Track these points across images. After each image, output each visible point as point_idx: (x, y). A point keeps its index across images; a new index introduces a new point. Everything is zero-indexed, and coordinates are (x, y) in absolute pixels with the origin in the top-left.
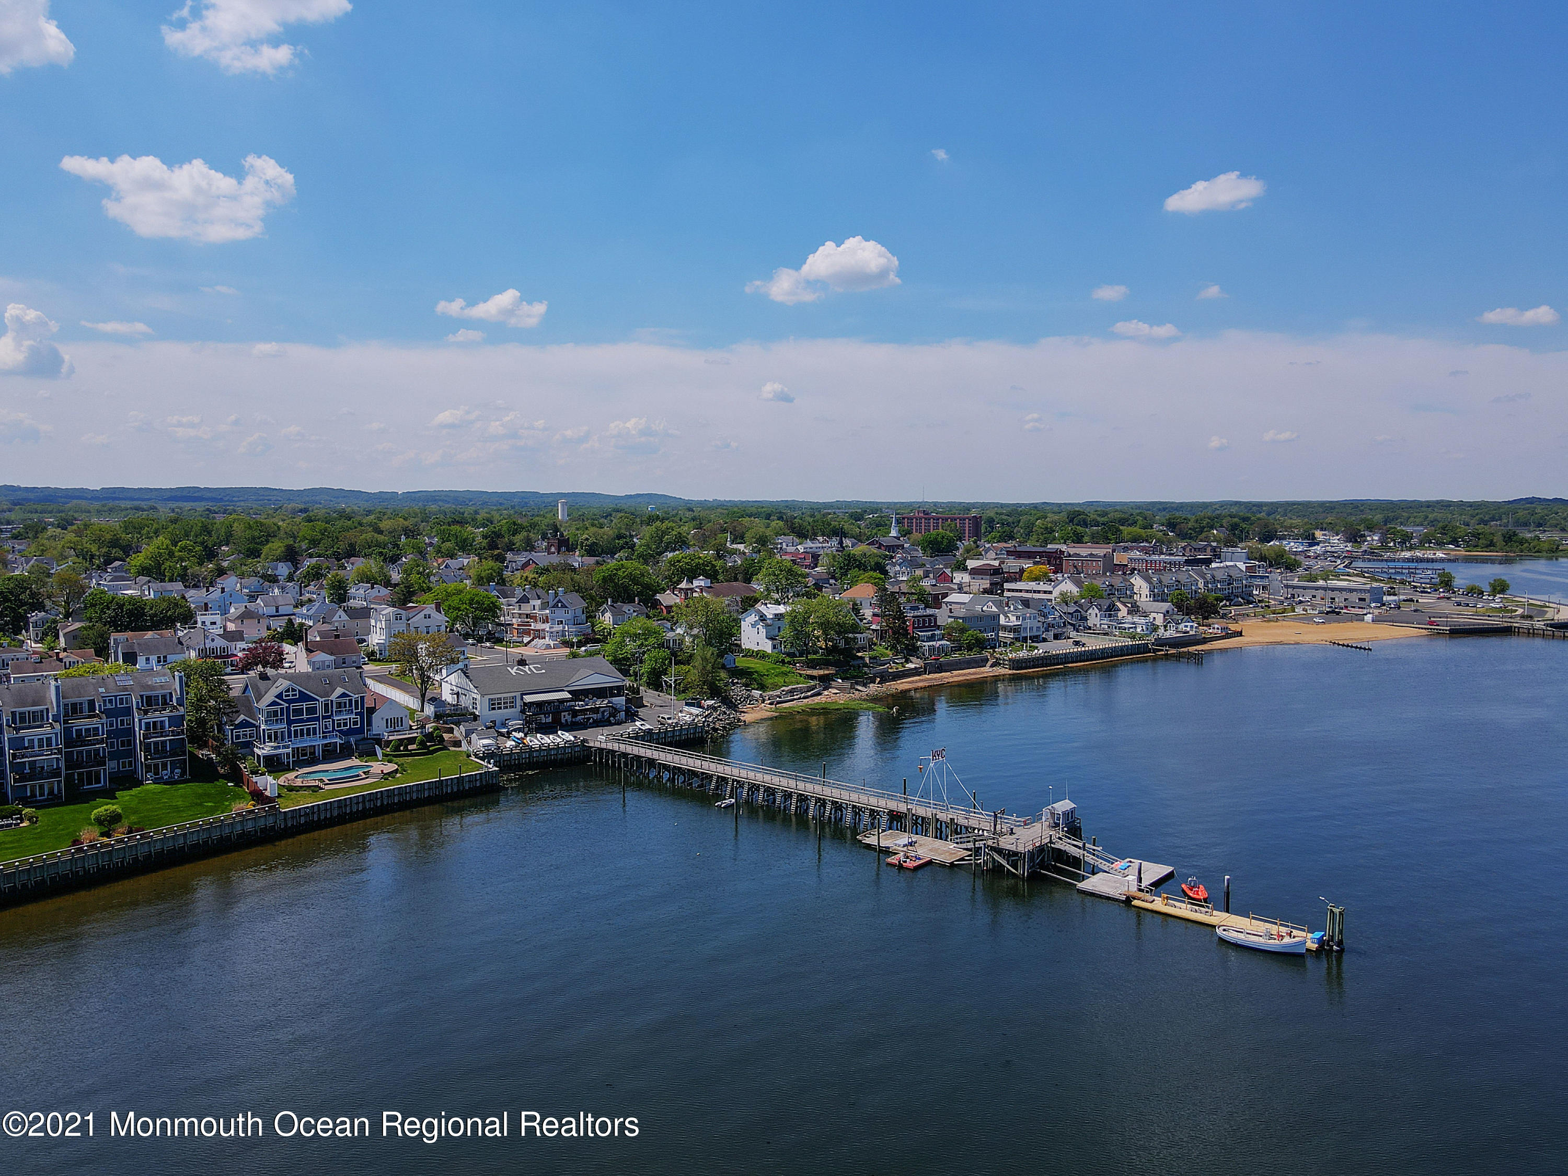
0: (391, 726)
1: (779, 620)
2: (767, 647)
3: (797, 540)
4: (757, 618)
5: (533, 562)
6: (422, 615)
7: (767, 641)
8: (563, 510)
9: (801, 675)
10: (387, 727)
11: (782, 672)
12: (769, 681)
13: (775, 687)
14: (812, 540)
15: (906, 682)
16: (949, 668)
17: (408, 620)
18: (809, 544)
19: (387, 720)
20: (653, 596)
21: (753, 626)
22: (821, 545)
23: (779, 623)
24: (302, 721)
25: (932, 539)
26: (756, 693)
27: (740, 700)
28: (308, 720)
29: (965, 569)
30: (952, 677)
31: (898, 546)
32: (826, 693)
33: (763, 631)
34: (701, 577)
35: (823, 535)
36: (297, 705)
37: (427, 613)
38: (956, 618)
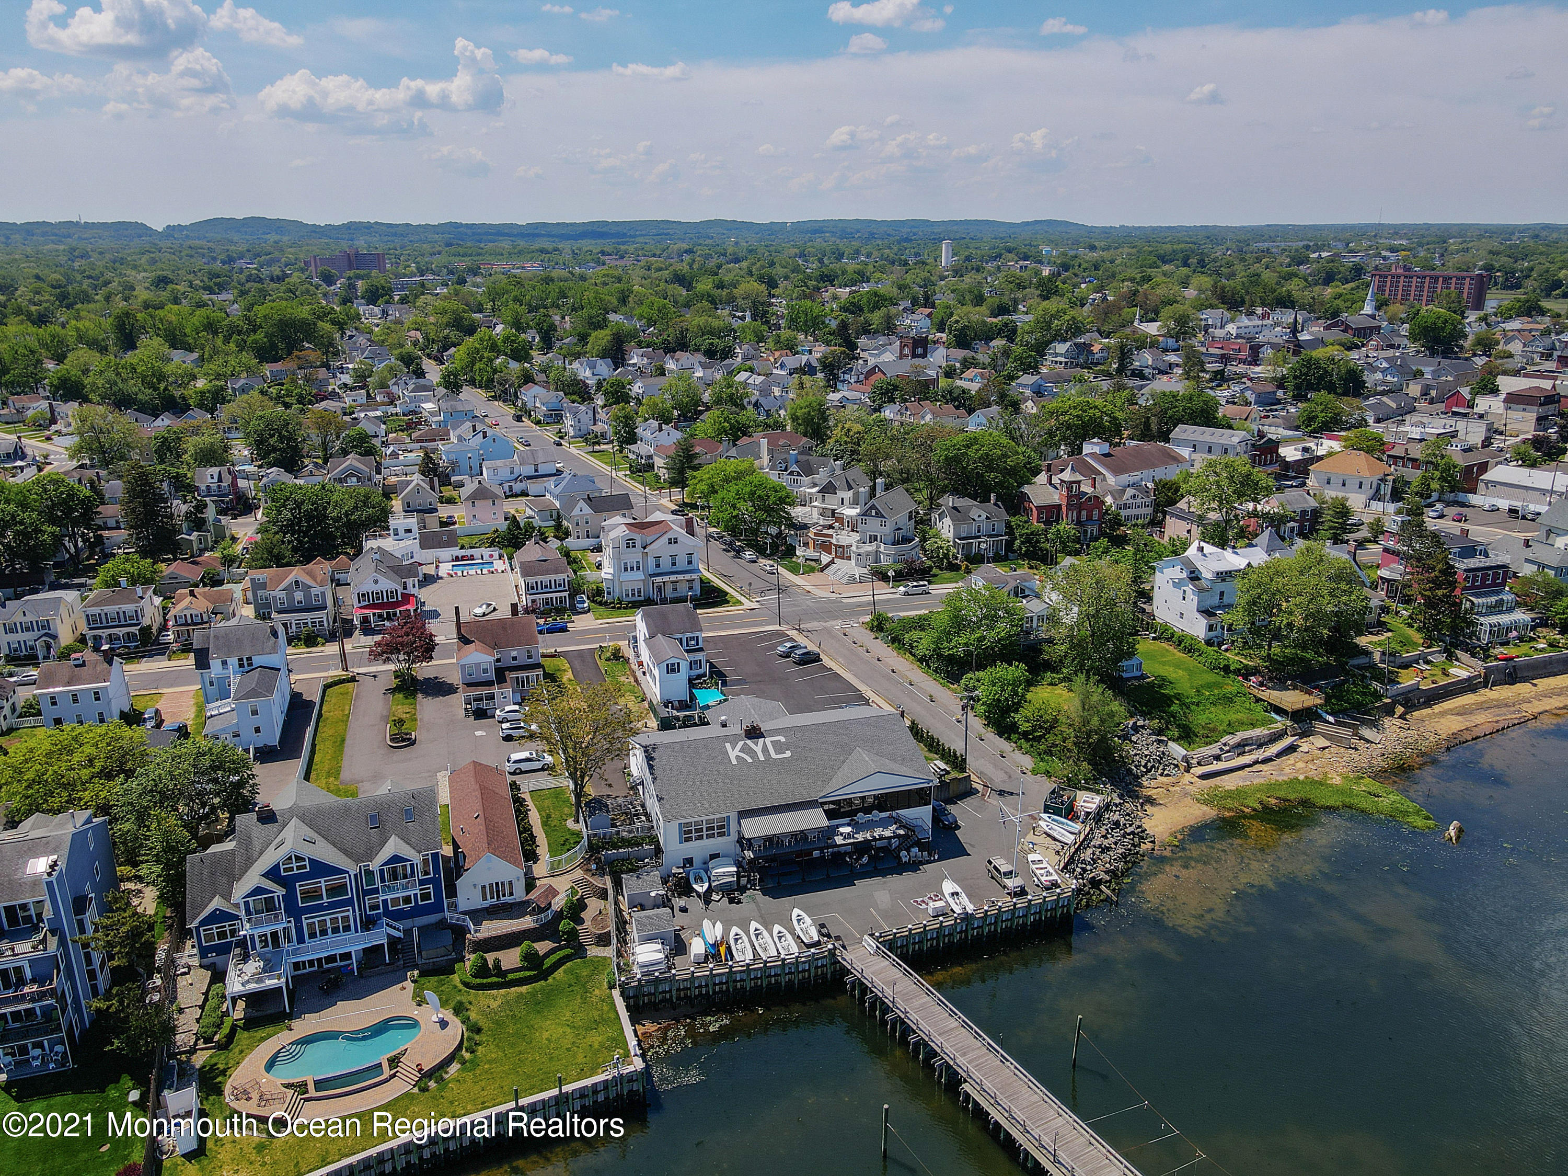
0: (492, 898)
1: (1223, 580)
2: (1197, 628)
3: (1228, 315)
4: (1184, 575)
5: (880, 370)
6: (665, 539)
7: (1198, 615)
8: (947, 252)
9: (1258, 700)
10: (485, 899)
11: (1225, 697)
12: (1199, 719)
13: (1211, 736)
14: (1250, 314)
15: (1451, 712)
16: (1530, 674)
17: (644, 548)
18: (1245, 321)
19: (484, 887)
20: (1019, 487)
21: (1177, 584)
22: (1260, 323)
23: (1222, 586)
24: (320, 908)
25: (1429, 324)
26: (1177, 750)
27: (1145, 766)
28: (332, 906)
29: (1495, 391)
30: (1539, 697)
31: (1372, 329)
32: (1305, 747)
33: (1193, 600)
34: (1095, 440)
35: (1263, 305)
36: (309, 884)
37: (673, 537)
38: (1542, 566)
